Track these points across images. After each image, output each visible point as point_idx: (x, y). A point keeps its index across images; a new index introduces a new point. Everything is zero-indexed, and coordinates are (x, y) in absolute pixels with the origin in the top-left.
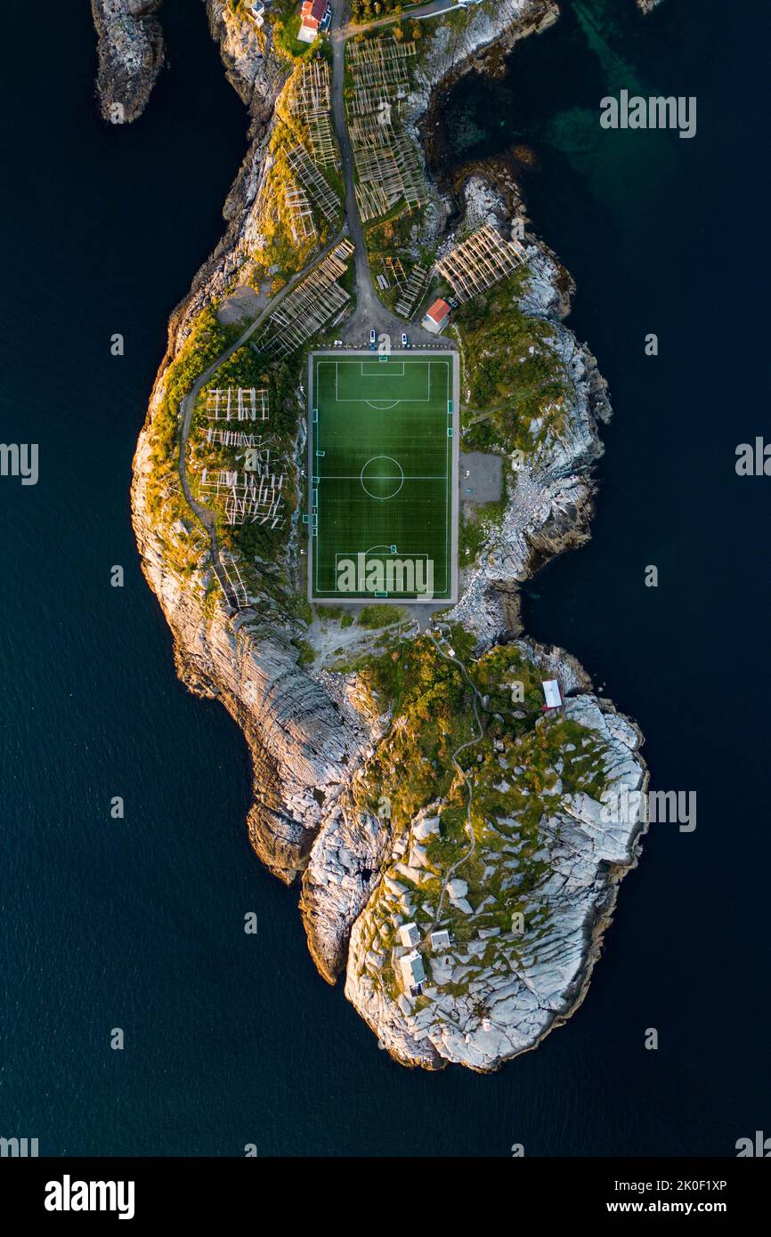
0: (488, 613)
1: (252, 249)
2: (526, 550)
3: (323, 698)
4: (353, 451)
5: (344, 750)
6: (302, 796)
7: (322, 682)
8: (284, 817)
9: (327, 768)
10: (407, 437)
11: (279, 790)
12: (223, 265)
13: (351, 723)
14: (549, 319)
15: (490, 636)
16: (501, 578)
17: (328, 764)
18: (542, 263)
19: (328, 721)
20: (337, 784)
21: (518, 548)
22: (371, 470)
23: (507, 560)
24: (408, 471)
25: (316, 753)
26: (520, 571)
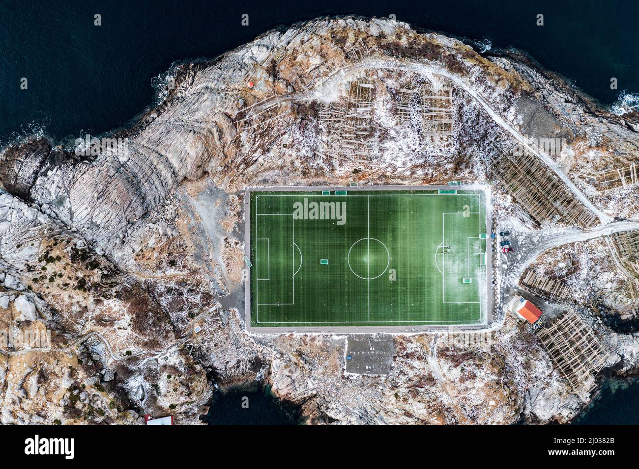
0: (239, 362)
1: (587, 130)
2: (300, 397)
3: (153, 203)
4: (394, 230)
5: (102, 225)
6: (60, 185)
7: (169, 202)
8: (40, 167)
9: (86, 208)
10: (408, 283)
11: (66, 163)
12: (571, 102)
13: (129, 231)
14: (521, 414)
15: (216, 364)
16: (273, 374)
17: (89, 209)
18: (574, 407)
19: (130, 209)
20: (72, 218)
21: (301, 390)
22: (376, 248)
23: (289, 380)
24: (375, 283)
25: (98, 198)
26: (280, 391)
